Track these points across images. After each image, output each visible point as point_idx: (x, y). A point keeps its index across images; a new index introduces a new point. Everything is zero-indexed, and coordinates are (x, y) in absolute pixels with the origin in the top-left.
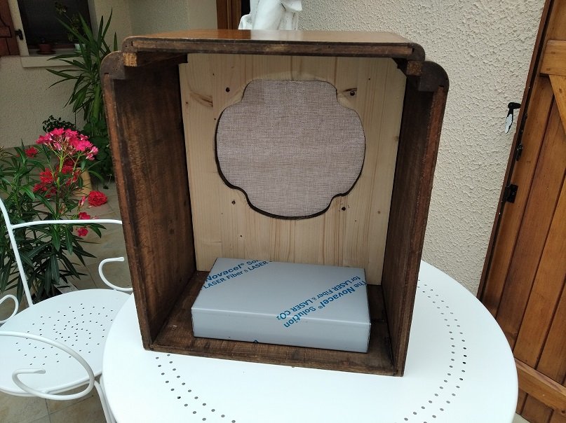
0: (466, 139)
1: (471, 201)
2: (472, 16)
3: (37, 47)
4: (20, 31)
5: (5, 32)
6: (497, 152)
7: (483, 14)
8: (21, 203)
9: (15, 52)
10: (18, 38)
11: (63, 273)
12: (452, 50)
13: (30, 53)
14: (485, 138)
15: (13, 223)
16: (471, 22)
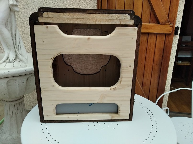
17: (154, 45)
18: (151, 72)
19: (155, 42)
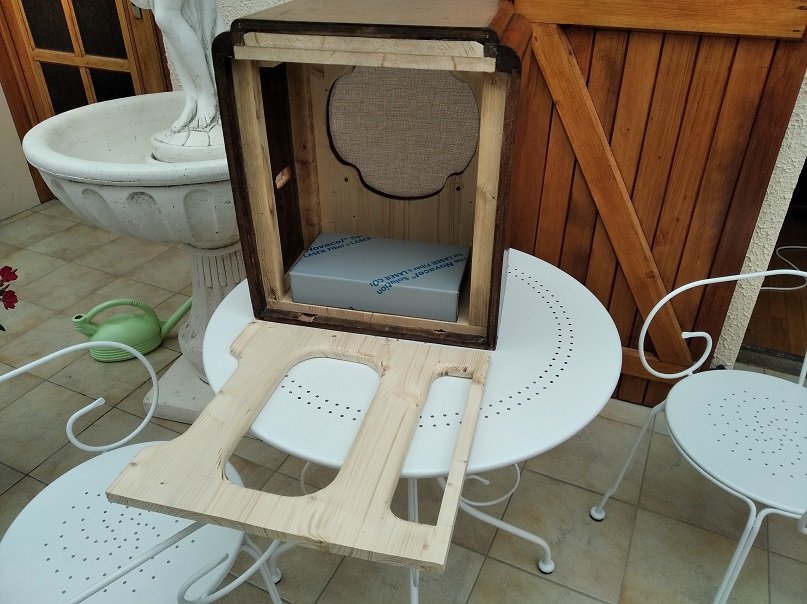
17: (720, 86)
18: (694, 194)
19: (726, 74)
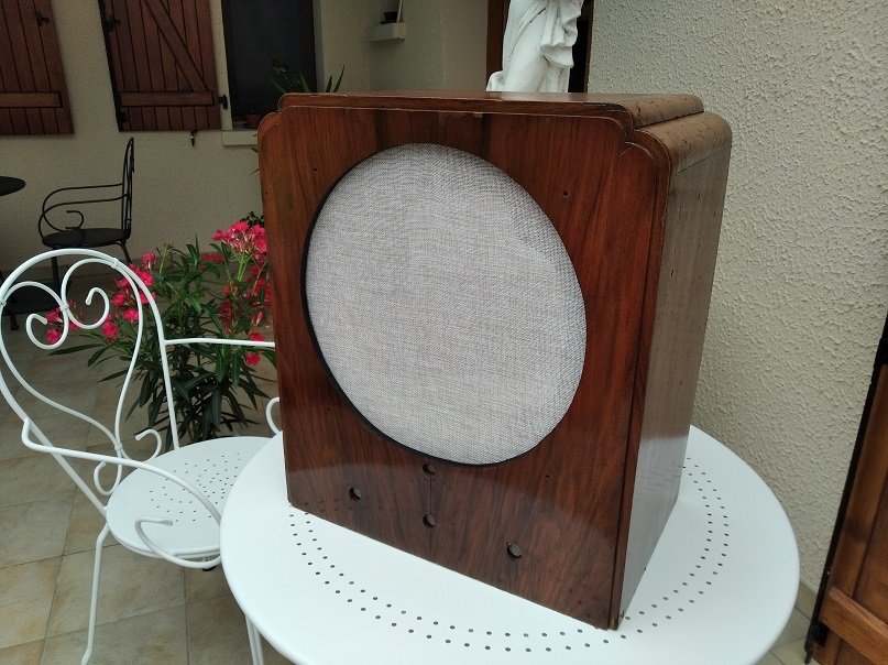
0: (831, 264)
1: (837, 363)
2: (845, 71)
3: (244, 119)
4: (225, 97)
5: (207, 99)
6: (878, 286)
7: (862, 68)
8: (185, 318)
9: (215, 125)
10: (222, 106)
11: (228, 418)
12: (812, 123)
13: (234, 126)
14: (861, 262)
15: (167, 338)
16: (843, 81)
